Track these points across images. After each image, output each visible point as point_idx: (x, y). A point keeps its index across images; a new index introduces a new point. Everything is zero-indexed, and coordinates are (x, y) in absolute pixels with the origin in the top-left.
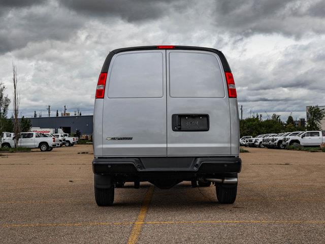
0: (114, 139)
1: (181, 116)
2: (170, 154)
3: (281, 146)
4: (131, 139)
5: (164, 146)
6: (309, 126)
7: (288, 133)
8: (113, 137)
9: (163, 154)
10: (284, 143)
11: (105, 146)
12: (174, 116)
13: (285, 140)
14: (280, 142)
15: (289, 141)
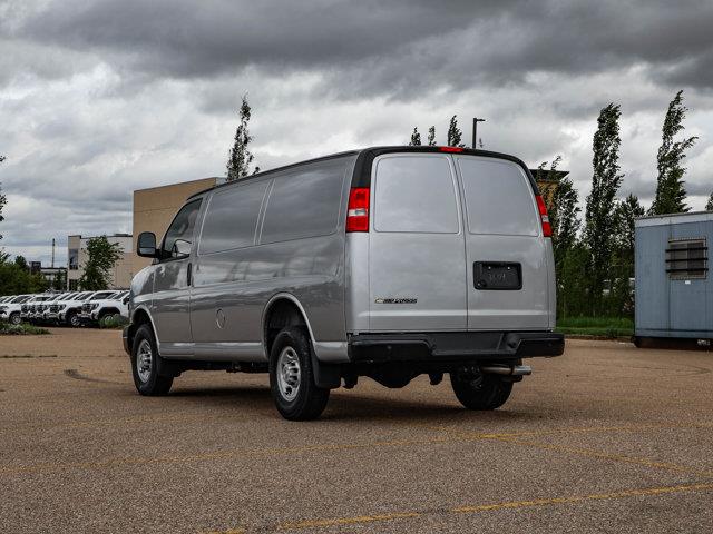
0: (389, 301)
1: (485, 264)
2: (471, 328)
3: (74, 320)
4: (414, 301)
5: (463, 313)
6: (86, 278)
7: (87, 293)
8: (387, 298)
9: (461, 327)
10: (84, 315)
11: (373, 314)
12: (476, 265)
13: (88, 308)
14: (72, 311)
15: (97, 311)
